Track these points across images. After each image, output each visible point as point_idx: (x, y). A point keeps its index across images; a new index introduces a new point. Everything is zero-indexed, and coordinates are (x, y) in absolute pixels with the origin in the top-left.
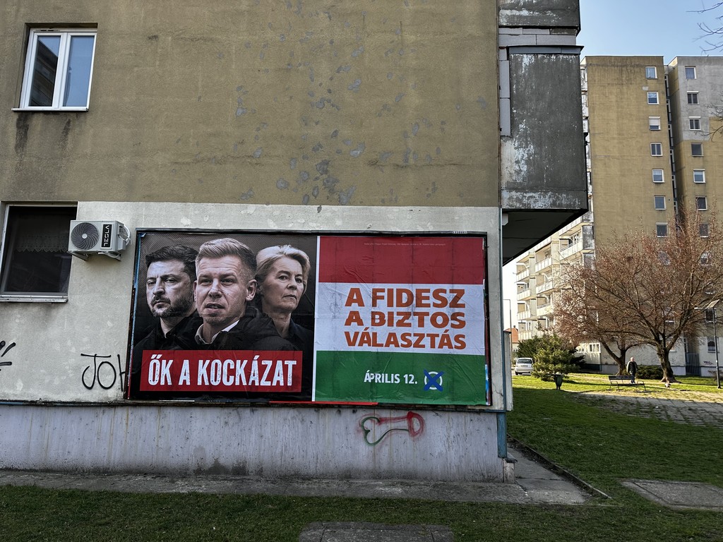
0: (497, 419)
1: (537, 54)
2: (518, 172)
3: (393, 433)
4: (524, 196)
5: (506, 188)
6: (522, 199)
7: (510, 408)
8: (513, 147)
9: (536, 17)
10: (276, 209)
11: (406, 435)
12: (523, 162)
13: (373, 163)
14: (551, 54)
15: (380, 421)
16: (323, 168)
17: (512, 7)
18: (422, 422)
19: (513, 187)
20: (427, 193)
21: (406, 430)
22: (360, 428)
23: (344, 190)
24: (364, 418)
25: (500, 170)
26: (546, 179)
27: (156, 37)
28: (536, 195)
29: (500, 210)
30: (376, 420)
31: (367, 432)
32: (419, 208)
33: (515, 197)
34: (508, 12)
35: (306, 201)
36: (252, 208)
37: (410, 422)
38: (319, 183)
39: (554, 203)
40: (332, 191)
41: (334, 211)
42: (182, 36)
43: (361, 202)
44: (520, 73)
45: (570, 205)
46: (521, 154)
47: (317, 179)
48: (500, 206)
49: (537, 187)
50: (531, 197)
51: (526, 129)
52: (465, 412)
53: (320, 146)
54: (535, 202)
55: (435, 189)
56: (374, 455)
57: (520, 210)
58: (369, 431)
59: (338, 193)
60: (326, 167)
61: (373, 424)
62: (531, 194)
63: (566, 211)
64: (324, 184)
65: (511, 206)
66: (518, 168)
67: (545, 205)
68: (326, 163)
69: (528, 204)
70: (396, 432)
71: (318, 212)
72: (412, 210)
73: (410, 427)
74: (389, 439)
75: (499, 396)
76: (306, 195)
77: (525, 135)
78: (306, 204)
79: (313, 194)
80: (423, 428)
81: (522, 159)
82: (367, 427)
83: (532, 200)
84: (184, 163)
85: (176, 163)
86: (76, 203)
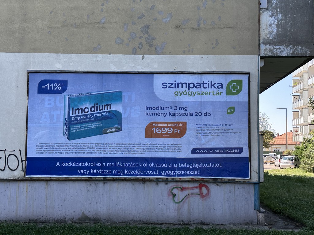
0: (254, 187)
2: (271, 32)
3: (191, 196)
4: (274, 48)
5: (263, 43)
6: (273, 50)
7: (262, 180)
8: (268, 15)
10: (115, 57)
11: (198, 197)
12: (274, 25)
13: (178, 27)
15: (182, 189)
16: (145, 31)
18: (208, 189)
19: (268, 42)
20: (213, 46)
21: (198, 194)
22: (170, 194)
23: (159, 44)
24: (172, 187)
25: (259, 31)
26: (289, 37)
28: (282, 47)
29: (258, 57)
30: (180, 189)
31: (174, 196)
32: (207, 56)
33: (268, 49)
35: (135, 52)
36: (100, 57)
37: (201, 189)
38: (143, 40)
39: (293, 53)
40: (151, 45)
41: (153, 59)
43: (170, 53)
45: (304, 54)
46: (273, 20)
47: (141, 37)
48: (259, 55)
49: (283, 42)
50: (279, 49)
51: (276, 4)
52: (234, 183)
53: (143, 15)
54: (281, 52)
55: (217, 44)
56: (179, 209)
57: (272, 57)
58: (176, 195)
59: (155, 47)
60: (147, 29)
61: (178, 190)
62: (279, 47)
63: (301, 57)
64: (146, 41)
65: (266, 54)
66: (271, 30)
67: (287, 54)
68: (147, 27)
69: (277, 53)
70: (192, 195)
71: (142, 59)
72: (202, 58)
73: (201, 193)
74: (188, 199)
75: (255, 173)
76: (134, 48)
77: (276, 8)
78: (135, 54)
79: (139, 47)
80: (208, 193)
81: (274, 24)
82: (174, 192)
83: (279, 51)
84: (55, 27)
85: (50, 27)
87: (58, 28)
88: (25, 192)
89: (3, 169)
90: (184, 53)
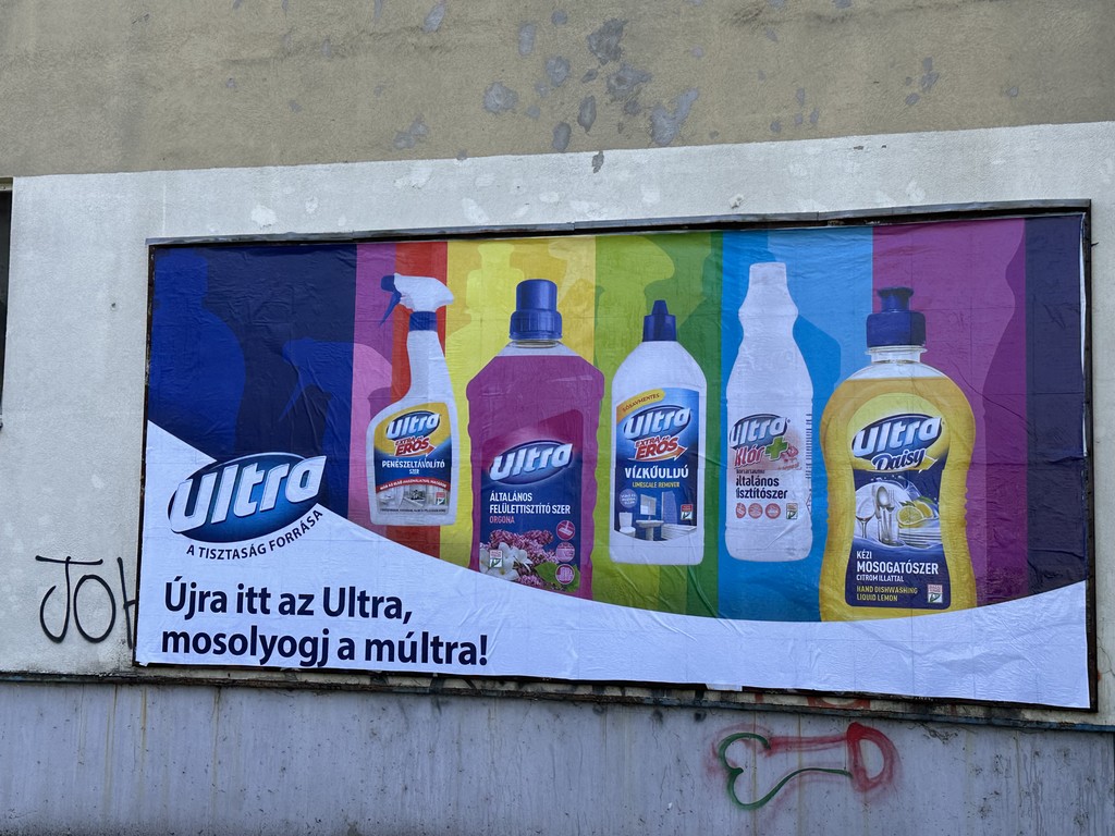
3: (807, 778)
10: (482, 169)
15: (770, 745)
18: (890, 754)
20: (908, 92)
21: (843, 772)
22: (716, 763)
23: (665, 101)
24: (725, 735)
30: (759, 743)
31: (734, 773)
32: (880, 139)
35: (562, 141)
36: (422, 171)
37: (855, 751)
38: (597, 89)
40: (632, 108)
41: (638, 166)
43: (714, 135)
47: (590, 75)
52: (1014, 727)
55: (930, 79)
58: (741, 771)
59: (650, 112)
61: (750, 751)
64: (611, 89)
70: (815, 777)
71: (596, 171)
72: (861, 148)
73: (856, 766)
74: (797, 793)
76: (562, 124)
78: (563, 152)
79: (580, 120)
80: (891, 768)
82: (733, 759)
84: (253, 61)
85: (235, 62)
86: (10, 181)
87: (264, 62)
88: (138, 730)
89: (59, 635)
90: (777, 131)
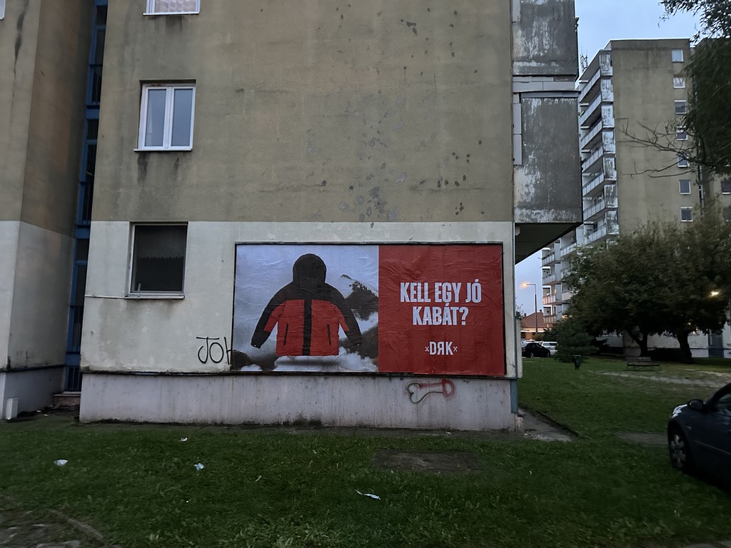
0: (511, 384)
1: (544, 98)
2: (528, 194)
3: (432, 394)
4: (532, 213)
5: (518, 207)
6: (531, 215)
7: (520, 376)
8: (524, 173)
9: (543, 68)
10: (339, 226)
11: (441, 396)
12: (532, 186)
13: (414, 189)
14: (555, 98)
15: (421, 386)
17: (523, 59)
18: (453, 387)
19: (523, 206)
20: (456, 211)
21: (441, 392)
22: (406, 391)
23: (391, 210)
24: (409, 384)
25: (513, 192)
26: (550, 199)
27: (242, 90)
28: (542, 212)
29: (513, 224)
30: (418, 385)
31: (411, 394)
32: (449, 223)
33: (525, 214)
34: (520, 64)
35: (362, 219)
36: (320, 225)
37: (444, 386)
38: (372, 205)
39: (556, 218)
40: (382, 211)
41: (384, 227)
42: (262, 89)
43: (404, 219)
44: (529, 113)
45: (569, 219)
46: (530, 179)
47: (370, 201)
48: (513, 221)
49: (542, 205)
50: (538, 213)
51: (534, 159)
52: (486, 379)
53: (372, 176)
54: (540, 217)
55: (461, 209)
56: (418, 411)
57: (529, 224)
58: (413, 393)
59: (387, 212)
60: (376, 192)
61: (416, 388)
62: (538, 211)
63: (566, 224)
64: (375, 206)
65: (522, 221)
66: (527, 190)
67: (549, 220)
68: (377, 189)
69: (536, 219)
70: (434, 394)
71: (372, 228)
72: (444, 225)
73: (444, 390)
74: (428, 399)
75: (512, 367)
76: (362, 214)
77: (533, 164)
78: (362, 222)
79: (367, 213)
80: (453, 390)
81: (531, 183)
82: (411, 390)
83: (539, 216)
85: (262, 191)
86: (187, 223)
87: (271, 191)
88: (231, 389)
89: (204, 361)
90: (422, 220)
